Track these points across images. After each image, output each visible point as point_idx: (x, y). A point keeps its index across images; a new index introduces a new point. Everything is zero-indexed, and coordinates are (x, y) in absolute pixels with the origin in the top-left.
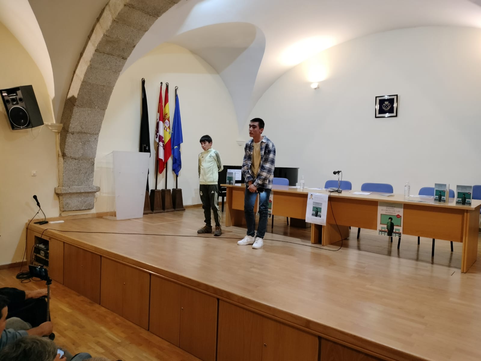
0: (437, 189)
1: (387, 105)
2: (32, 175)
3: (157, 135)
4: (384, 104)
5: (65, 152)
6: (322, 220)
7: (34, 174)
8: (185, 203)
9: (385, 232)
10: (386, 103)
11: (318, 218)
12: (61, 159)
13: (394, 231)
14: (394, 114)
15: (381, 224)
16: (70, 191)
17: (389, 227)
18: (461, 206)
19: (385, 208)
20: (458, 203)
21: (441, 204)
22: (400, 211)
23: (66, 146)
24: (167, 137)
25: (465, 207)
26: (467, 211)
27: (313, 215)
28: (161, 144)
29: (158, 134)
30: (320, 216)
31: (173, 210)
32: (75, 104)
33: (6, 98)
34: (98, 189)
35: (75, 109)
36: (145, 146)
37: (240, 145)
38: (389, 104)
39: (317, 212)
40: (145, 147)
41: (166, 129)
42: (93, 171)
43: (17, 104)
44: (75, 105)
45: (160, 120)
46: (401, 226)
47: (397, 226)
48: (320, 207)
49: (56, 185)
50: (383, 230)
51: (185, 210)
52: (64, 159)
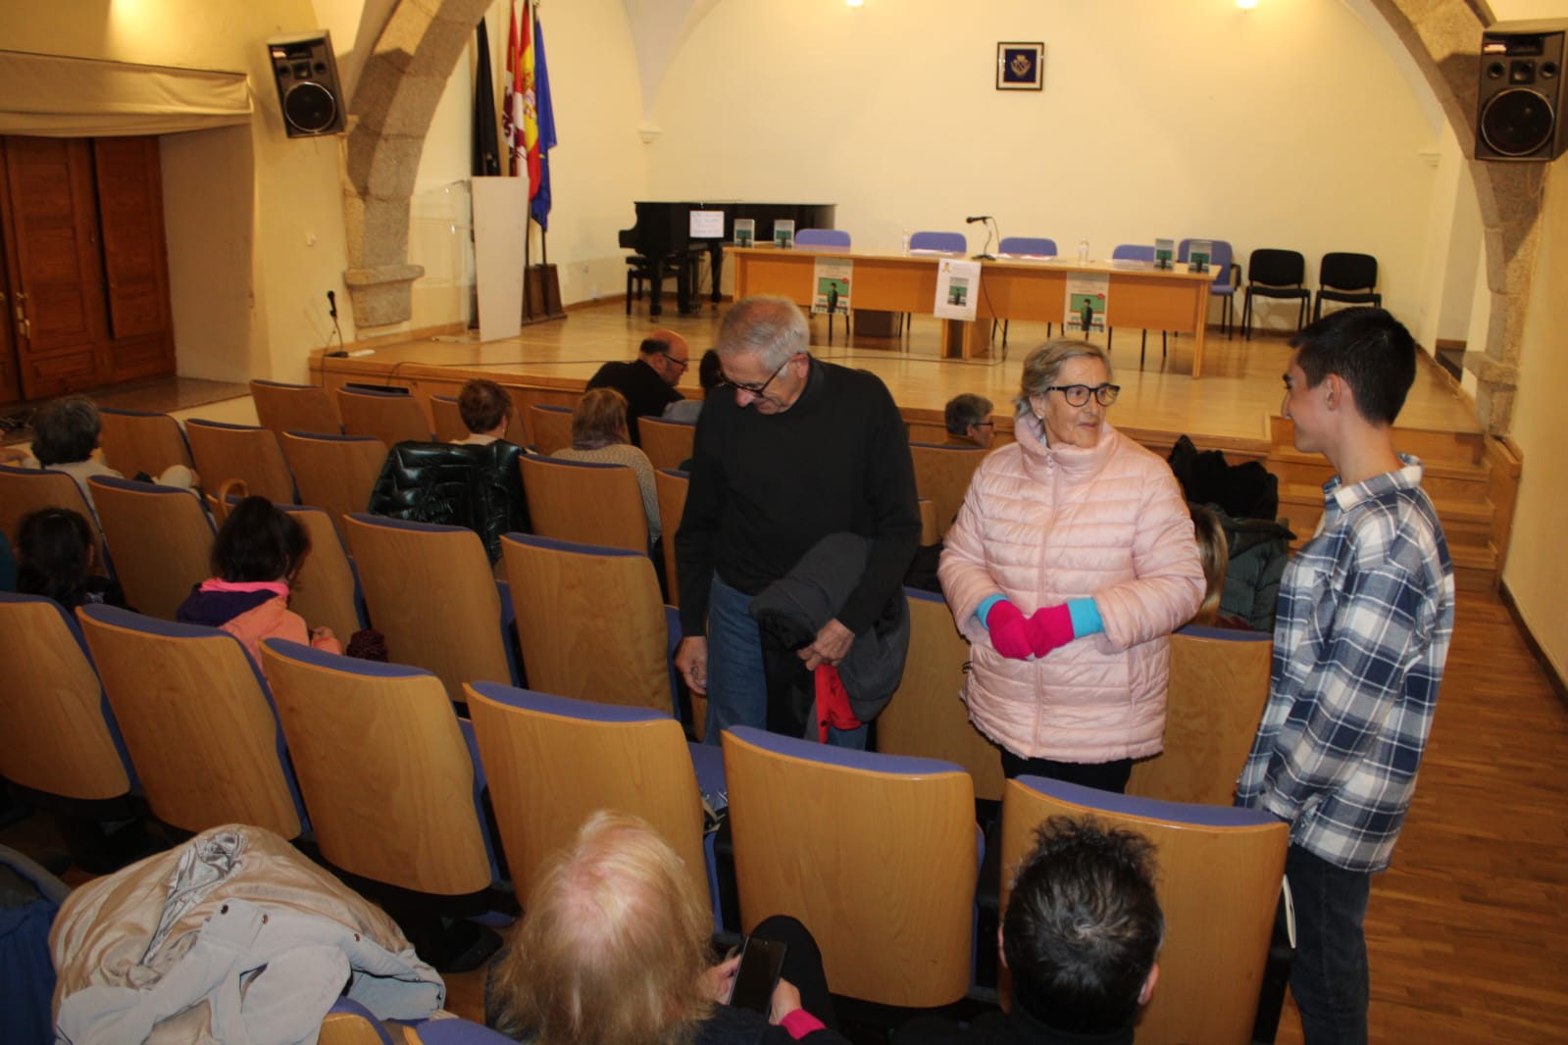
0: (1160, 248)
1: (1021, 63)
2: (309, 243)
3: (509, 129)
4: (1015, 61)
5: (369, 185)
6: (968, 312)
7: (313, 241)
8: (566, 299)
9: (1077, 324)
10: (1021, 58)
11: (959, 308)
12: (358, 203)
13: (1093, 321)
14: (1037, 85)
15: (1071, 311)
16: (382, 279)
17: (1085, 316)
18: (1195, 275)
19: (1078, 283)
20: (1191, 269)
21: (1166, 273)
22: (1103, 288)
23: (372, 170)
24: (532, 135)
25: (1201, 276)
26: (1204, 282)
27: (950, 302)
28: (522, 151)
29: (511, 126)
30: (964, 304)
31: (545, 318)
32: (407, 70)
33: (280, 64)
34: (421, 272)
35: (405, 82)
36: (490, 157)
37: (647, 143)
38: (1026, 61)
39: (957, 297)
40: (490, 163)
41: (528, 111)
42: (407, 227)
43: (309, 77)
44: (404, 72)
45: (515, 89)
46: (1103, 312)
47: (1099, 312)
48: (964, 286)
49: (344, 267)
50: (1075, 321)
51: (565, 317)
52: (364, 200)
